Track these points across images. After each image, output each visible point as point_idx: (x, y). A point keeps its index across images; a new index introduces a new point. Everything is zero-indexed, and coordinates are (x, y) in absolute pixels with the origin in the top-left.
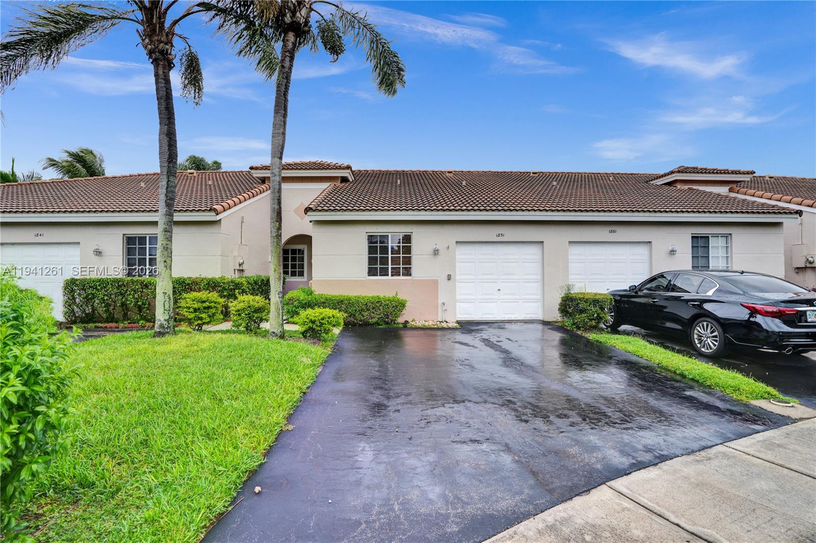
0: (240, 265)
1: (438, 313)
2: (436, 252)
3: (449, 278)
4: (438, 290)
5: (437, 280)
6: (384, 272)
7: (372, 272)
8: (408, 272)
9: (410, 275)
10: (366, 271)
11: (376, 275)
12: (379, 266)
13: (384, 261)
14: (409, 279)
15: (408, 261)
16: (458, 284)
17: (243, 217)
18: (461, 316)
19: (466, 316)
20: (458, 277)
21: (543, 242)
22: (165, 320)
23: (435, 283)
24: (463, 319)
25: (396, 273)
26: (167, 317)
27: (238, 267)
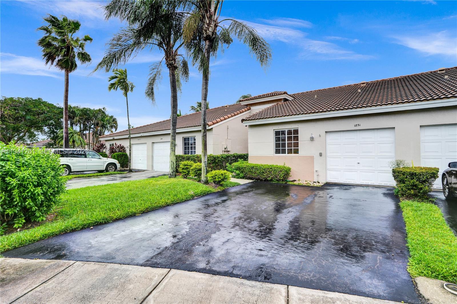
0: (225, 149)
1: (314, 177)
2: (312, 139)
3: (321, 155)
4: (314, 163)
5: (313, 156)
6: (284, 152)
7: (277, 152)
8: (296, 152)
9: (298, 153)
10: (275, 151)
11: (279, 153)
12: (281, 148)
13: (284, 145)
14: (297, 156)
15: (297, 145)
16: (328, 159)
17: (228, 126)
18: (331, 180)
19: (334, 180)
20: (328, 154)
21: (394, 128)
22: (172, 172)
23: (312, 158)
24: (332, 182)
25: (290, 152)
26: (172, 171)
27: (224, 150)
